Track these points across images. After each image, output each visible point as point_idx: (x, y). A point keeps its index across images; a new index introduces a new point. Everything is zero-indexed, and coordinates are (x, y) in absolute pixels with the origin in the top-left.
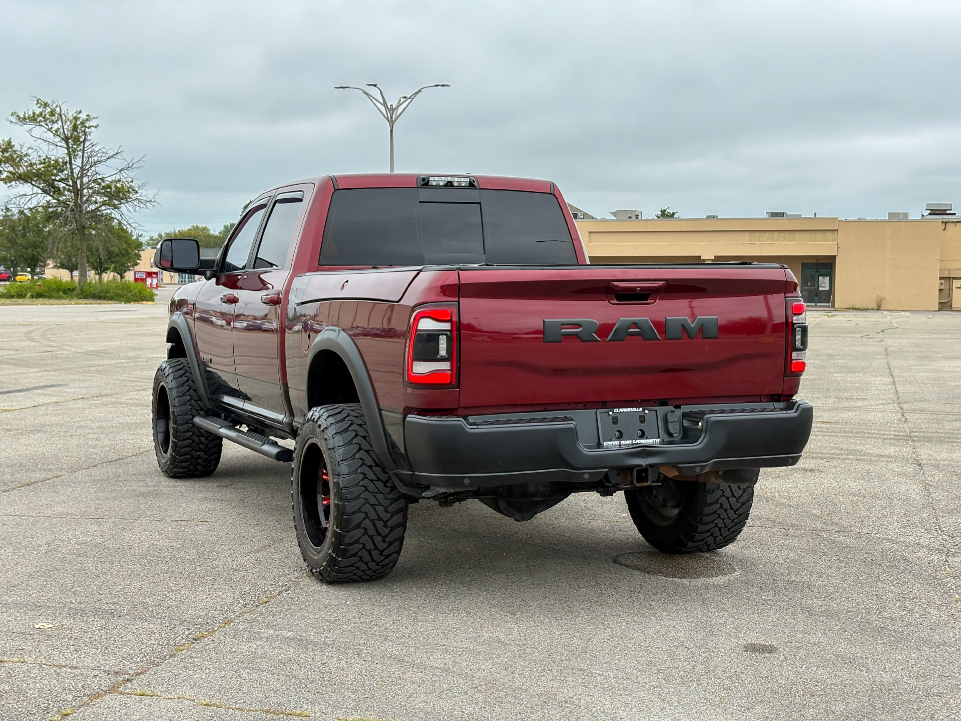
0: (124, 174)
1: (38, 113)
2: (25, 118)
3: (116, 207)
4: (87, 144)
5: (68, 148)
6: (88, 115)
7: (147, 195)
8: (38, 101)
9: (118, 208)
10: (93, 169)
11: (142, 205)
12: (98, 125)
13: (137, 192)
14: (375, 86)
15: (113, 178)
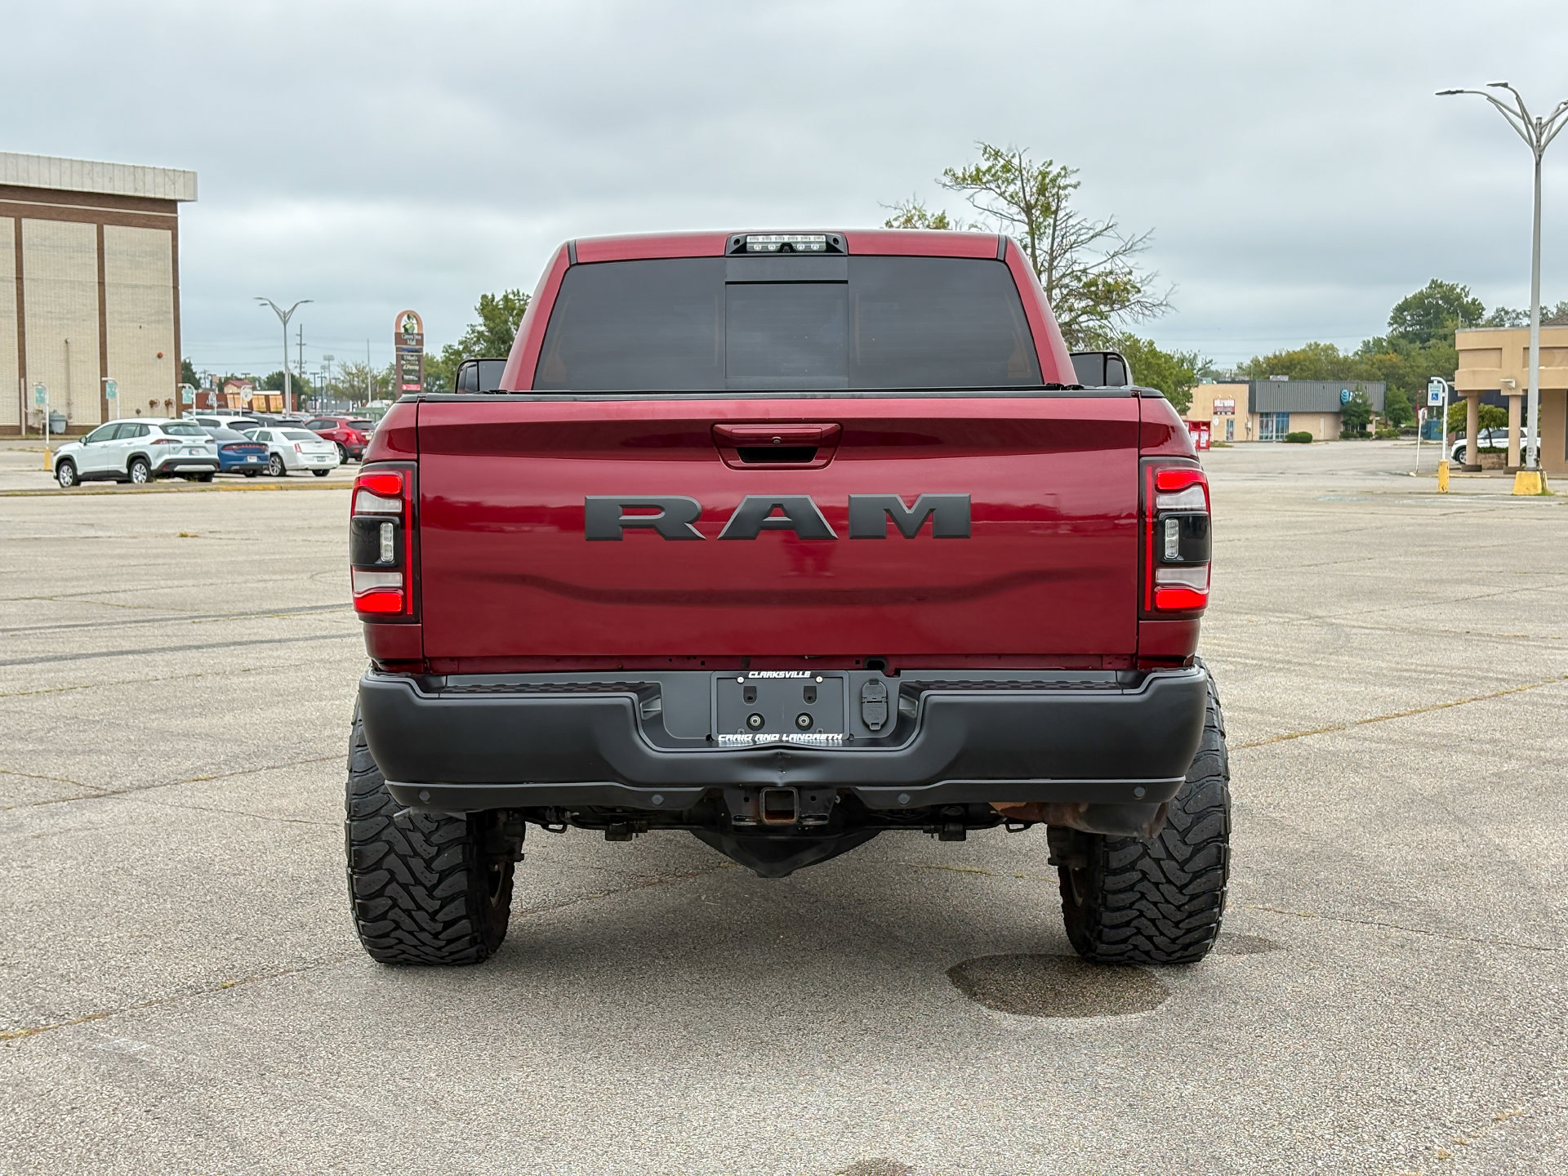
0: (1118, 262)
1: (984, 168)
2: (964, 179)
3: (1103, 316)
4: (1061, 214)
5: (1030, 224)
6: (1064, 168)
7: (1154, 294)
8: (986, 149)
9: (1106, 318)
10: (1068, 255)
11: (1147, 312)
12: (1079, 184)
13: (1139, 291)
14: (1505, 85)
15: (1101, 268)
